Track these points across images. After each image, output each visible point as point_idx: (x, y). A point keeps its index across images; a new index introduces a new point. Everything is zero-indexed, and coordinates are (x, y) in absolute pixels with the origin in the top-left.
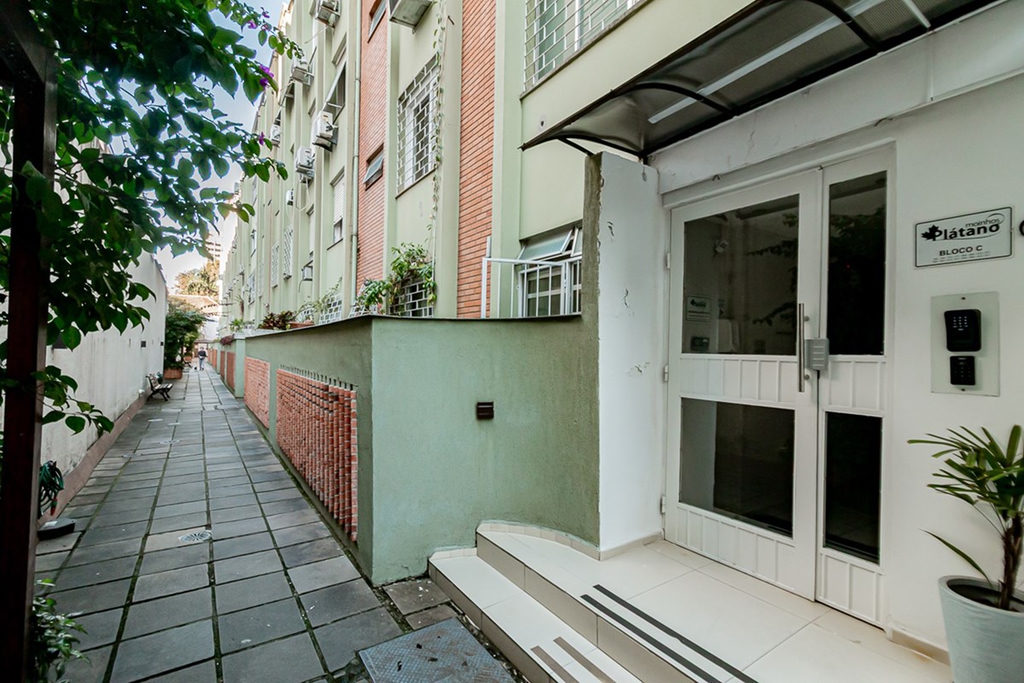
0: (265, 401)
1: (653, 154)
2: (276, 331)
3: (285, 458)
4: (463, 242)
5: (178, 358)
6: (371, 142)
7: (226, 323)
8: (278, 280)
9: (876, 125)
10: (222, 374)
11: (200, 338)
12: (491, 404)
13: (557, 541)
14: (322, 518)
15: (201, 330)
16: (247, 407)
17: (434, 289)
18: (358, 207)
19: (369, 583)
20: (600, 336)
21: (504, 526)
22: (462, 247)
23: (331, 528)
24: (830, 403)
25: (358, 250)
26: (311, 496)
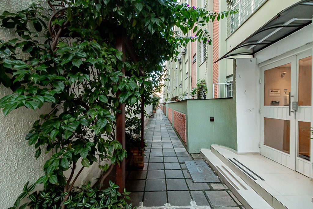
0: (171, 118)
1: (255, 54)
2: (174, 101)
3: (175, 130)
4: (214, 77)
5: (155, 108)
6: (194, 52)
7: (164, 99)
8: (174, 88)
9: (306, 45)
10: (163, 111)
11: (159, 103)
12: (214, 118)
13: (229, 150)
14: (181, 142)
15: (159, 101)
16: (168, 119)
17: (207, 90)
18: (191, 69)
19: (188, 153)
20: (236, 102)
21: (217, 145)
22: (214, 79)
23: (183, 143)
24: (299, 119)
25: (191, 80)
26: (180, 138)
